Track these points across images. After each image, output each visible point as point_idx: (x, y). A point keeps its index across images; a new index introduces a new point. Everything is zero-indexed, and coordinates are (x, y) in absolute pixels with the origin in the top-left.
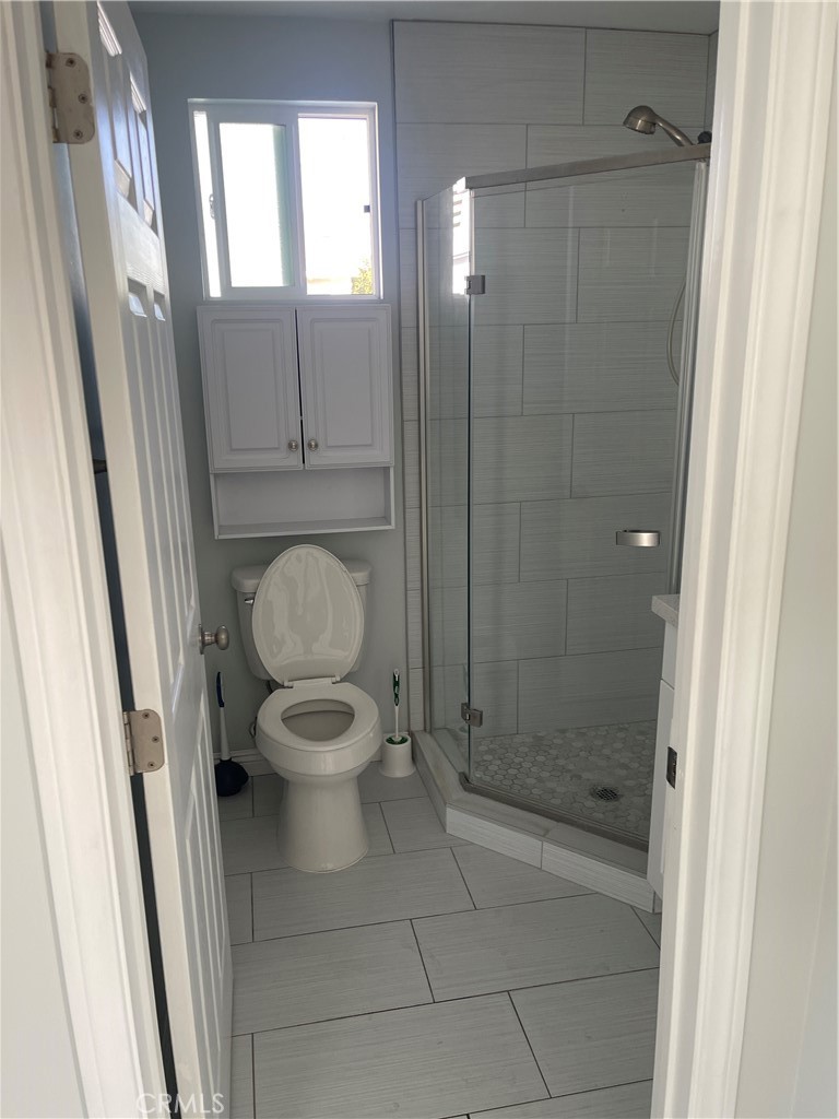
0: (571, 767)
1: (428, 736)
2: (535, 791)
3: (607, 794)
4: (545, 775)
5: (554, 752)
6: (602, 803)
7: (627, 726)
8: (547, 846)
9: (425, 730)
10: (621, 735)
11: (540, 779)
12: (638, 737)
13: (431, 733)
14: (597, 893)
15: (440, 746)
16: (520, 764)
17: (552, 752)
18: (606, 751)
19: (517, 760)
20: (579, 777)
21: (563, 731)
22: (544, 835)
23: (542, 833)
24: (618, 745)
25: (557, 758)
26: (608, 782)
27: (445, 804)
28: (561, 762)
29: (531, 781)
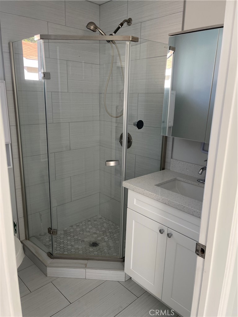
0: (80, 238)
1: (28, 241)
2: (72, 250)
3: (95, 244)
4: (73, 243)
5: (72, 234)
6: (94, 248)
7: (90, 219)
8: (87, 270)
9: (26, 239)
10: (89, 223)
11: (72, 245)
12: (95, 222)
13: (29, 240)
14: (106, 281)
15: (34, 244)
16: (63, 242)
17: (71, 234)
18: (88, 230)
19: (62, 241)
20: (84, 241)
21: (72, 226)
22: (86, 267)
23: (85, 267)
24: (90, 227)
25: (74, 236)
26: (93, 240)
27: (46, 266)
28: (76, 237)
29: (69, 247)
